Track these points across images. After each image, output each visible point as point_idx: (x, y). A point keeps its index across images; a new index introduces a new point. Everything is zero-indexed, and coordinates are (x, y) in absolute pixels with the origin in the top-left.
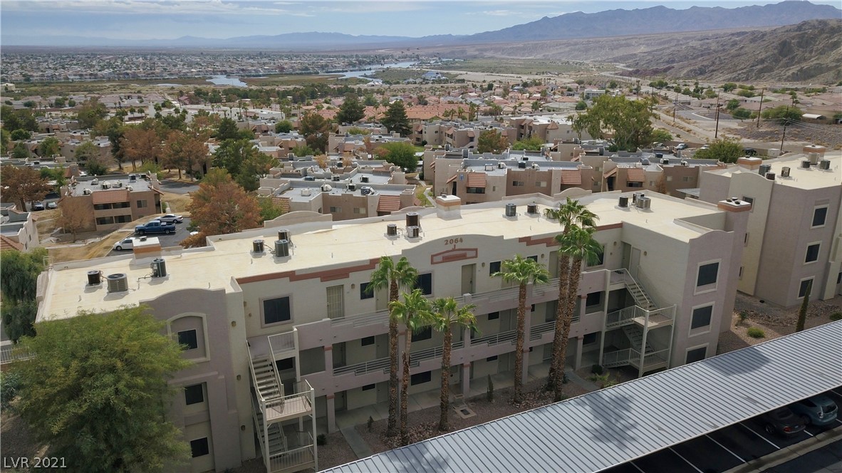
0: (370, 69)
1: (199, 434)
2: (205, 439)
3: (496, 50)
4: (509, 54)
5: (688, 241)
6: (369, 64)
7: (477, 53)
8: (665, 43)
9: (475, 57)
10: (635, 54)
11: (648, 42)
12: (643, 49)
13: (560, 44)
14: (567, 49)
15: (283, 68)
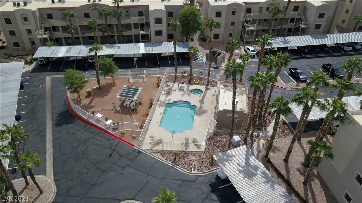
1: (231, 32)
2: (232, 34)
5: (317, 6)
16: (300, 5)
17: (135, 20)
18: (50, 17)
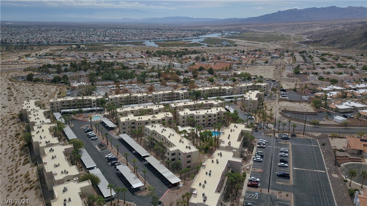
0: (202, 38)
3: (254, 28)
4: (260, 30)
6: (201, 35)
7: (246, 29)
8: (328, 26)
9: (245, 31)
10: (313, 31)
11: (321, 25)
12: (318, 29)
13: (282, 26)
14: (285, 28)
15: (169, 37)
16: (136, 97)
17: (88, 102)
18: (63, 103)
